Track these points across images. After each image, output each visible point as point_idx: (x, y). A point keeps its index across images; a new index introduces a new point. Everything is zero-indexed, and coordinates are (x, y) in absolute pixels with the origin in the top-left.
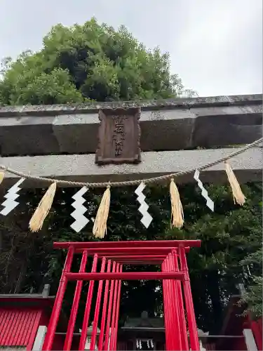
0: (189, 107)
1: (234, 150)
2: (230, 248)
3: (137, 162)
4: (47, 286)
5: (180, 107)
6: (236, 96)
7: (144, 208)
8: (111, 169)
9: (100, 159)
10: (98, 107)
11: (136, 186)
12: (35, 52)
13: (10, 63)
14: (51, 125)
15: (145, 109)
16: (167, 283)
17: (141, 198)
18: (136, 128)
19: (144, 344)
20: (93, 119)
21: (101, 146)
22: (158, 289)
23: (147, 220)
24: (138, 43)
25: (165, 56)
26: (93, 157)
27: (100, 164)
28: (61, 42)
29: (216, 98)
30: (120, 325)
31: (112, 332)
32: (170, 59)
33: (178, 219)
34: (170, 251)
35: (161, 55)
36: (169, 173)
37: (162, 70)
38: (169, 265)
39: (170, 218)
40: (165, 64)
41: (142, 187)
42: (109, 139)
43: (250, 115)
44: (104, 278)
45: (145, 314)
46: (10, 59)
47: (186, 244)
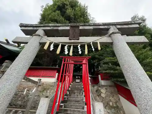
0: (91, 26)
1: (101, 37)
2: (98, 59)
3: (78, 39)
4: (57, 65)
5: (89, 25)
6: (104, 23)
7: (80, 50)
8: (73, 41)
9: (70, 38)
10: (69, 25)
11: (78, 45)
12: (50, 4)
13: (43, 8)
14: (58, 29)
15: (81, 26)
16: (83, 65)
17: (79, 48)
18: (78, 31)
19: (78, 77)
20: (68, 28)
21: (70, 35)
22: (81, 67)
23: (80, 52)
24: (79, 2)
25: (87, 7)
26: (68, 38)
27: (70, 39)
28: (58, 2)
29: (98, 23)
30: (73, 73)
31: (72, 74)
32: (88, 8)
33: (86, 52)
34: (84, 59)
35: (86, 6)
36: (85, 42)
37: (86, 11)
38: (84, 62)
39: (85, 52)
40: (87, 9)
41: (79, 45)
42: (72, 33)
43: (106, 28)
44: (70, 64)
45: (78, 72)
46: (43, 6)
47: (88, 58)
